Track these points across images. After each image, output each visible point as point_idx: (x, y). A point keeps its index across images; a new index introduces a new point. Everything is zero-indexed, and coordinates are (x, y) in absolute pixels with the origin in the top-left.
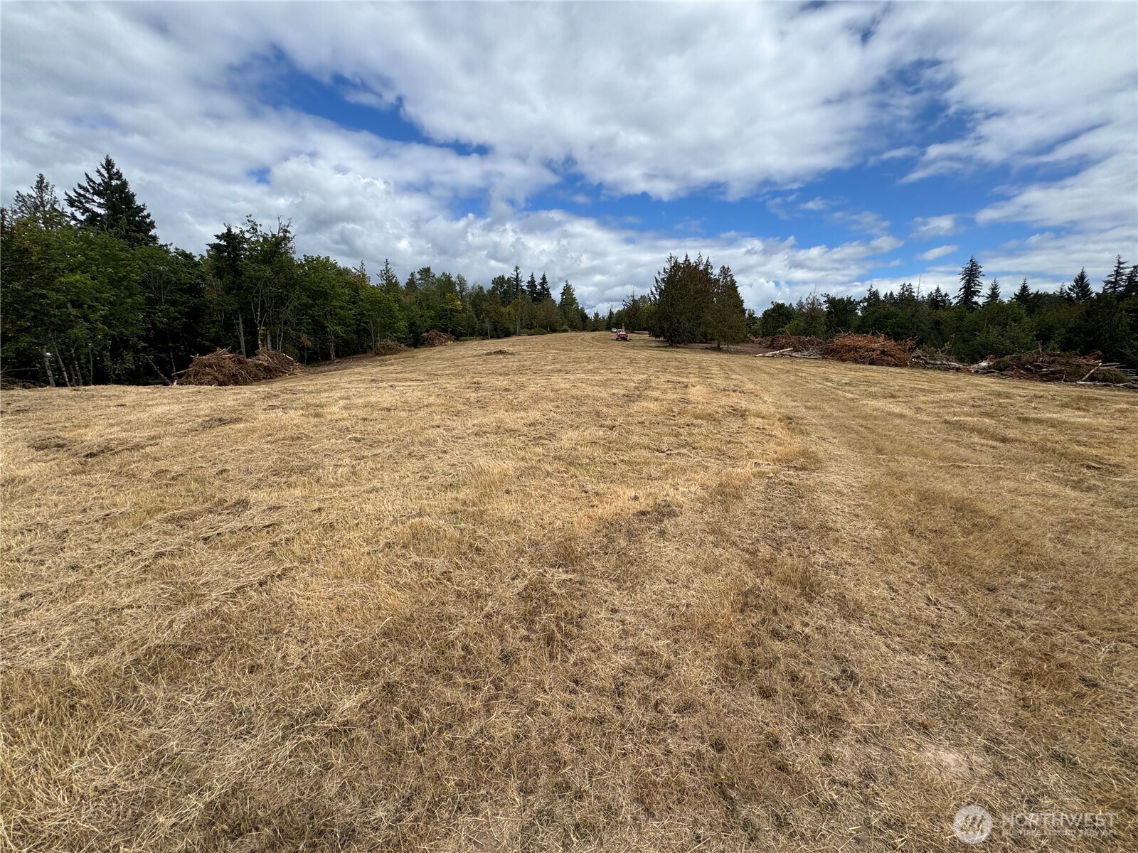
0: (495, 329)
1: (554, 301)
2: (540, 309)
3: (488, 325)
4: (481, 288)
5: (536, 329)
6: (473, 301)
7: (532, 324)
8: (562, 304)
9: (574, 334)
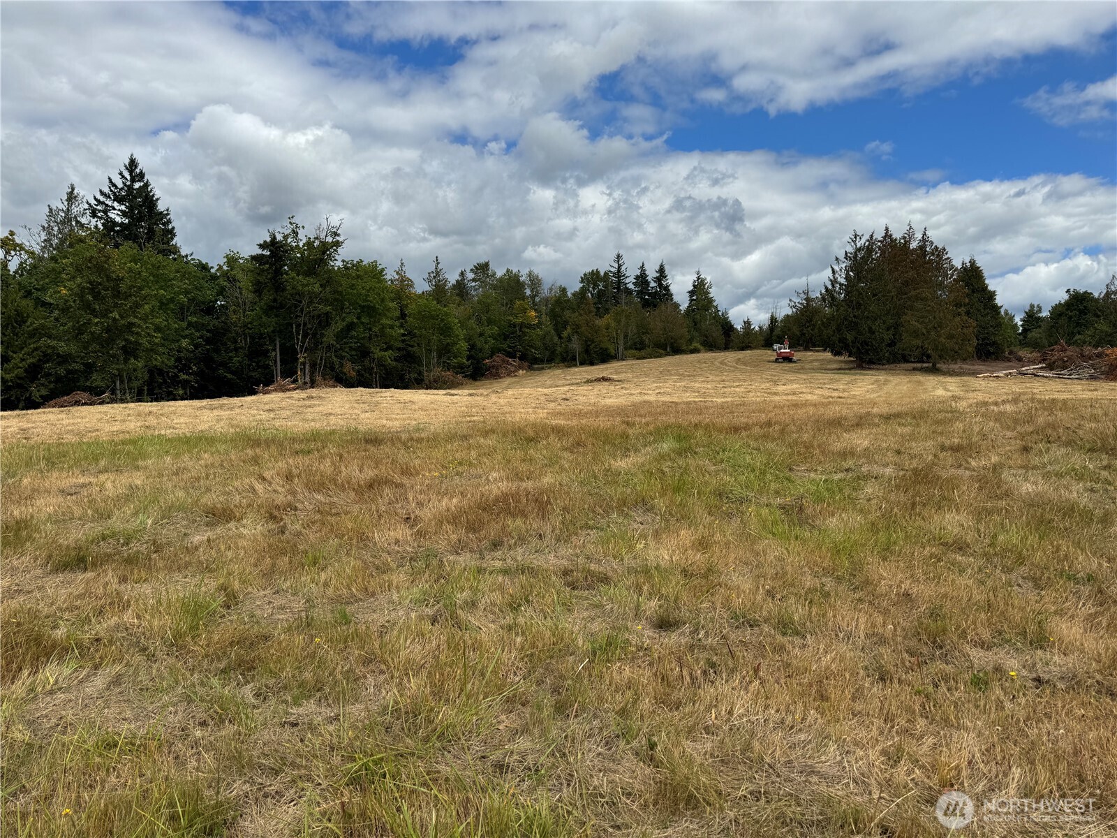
0: (587, 351)
1: (677, 306)
2: (655, 320)
3: (576, 346)
4: (564, 290)
5: (649, 350)
6: (552, 310)
7: (642, 342)
8: (689, 310)
9: (709, 355)
